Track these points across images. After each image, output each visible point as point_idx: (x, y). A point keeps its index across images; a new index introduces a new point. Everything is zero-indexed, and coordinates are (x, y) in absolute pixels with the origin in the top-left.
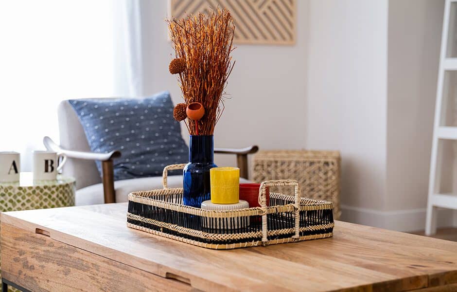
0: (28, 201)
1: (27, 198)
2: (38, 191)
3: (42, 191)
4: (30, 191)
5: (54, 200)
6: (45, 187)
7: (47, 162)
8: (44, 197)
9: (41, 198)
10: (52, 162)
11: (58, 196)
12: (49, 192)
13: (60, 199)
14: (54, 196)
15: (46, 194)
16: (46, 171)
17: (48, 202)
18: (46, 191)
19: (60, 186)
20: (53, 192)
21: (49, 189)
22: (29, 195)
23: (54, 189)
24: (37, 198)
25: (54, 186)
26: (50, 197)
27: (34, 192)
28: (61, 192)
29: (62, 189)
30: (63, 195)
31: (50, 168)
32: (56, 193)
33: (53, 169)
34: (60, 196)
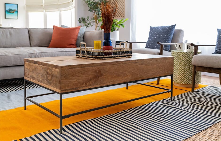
1: (175, 55)
2: (177, 53)
3: (178, 53)
5: (181, 56)
6: (179, 52)
7: (188, 46)
8: (178, 55)
9: (177, 55)
12: (180, 54)
13: (183, 56)
14: (181, 55)
15: (179, 54)
18: (179, 53)
19: (183, 53)
20: (181, 54)
21: (180, 53)
23: (181, 53)
25: (181, 52)
26: (180, 55)
28: (184, 54)
29: (184, 53)
30: (185, 55)
31: (188, 48)
32: (182, 55)
33: (189, 48)
34: (183, 55)
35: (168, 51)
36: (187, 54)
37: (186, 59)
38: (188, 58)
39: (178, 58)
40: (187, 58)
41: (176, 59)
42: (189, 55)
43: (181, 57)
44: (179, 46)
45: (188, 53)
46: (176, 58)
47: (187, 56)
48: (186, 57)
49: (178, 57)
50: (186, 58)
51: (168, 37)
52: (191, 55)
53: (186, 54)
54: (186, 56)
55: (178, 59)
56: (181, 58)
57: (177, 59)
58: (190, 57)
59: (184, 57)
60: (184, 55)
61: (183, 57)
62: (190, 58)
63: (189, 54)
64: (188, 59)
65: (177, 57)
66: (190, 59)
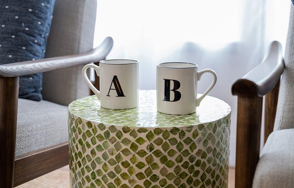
0: (99, 147)
1: (98, 143)
2: (113, 135)
3: (119, 135)
4: (102, 133)
5: (142, 153)
7: (167, 82)
8: (124, 147)
9: (117, 147)
10: (177, 84)
11: (151, 148)
12: (133, 140)
13: (157, 153)
14: (143, 147)
15: (126, 141)
16: (167, 98)
17: (131, 156)
18: (126, 136)
20: (140, 140)
22: (100, 137)
23: (143, 135)
24: (112, 146)
26: (134, 147)
27: (107, 134)
28: (159, 142)
29: (161, 136)
30: (165, 147)
31: (172, 95)
32: (147, 143)
33: (178, 97)
34: (157, 147)
35: (38, 100)
36: (177, 137)
37: (171, 170)
38: (186, 159)
39: (125, 164)
40: (179, 160)
41: (111, 168)
42: (188, 141)
43: (143, 160)
44: (115, 80)
45: (182, 134)
46: (112, 162)
47: (180, 147)
48: (173, 159)
49: (125, 158)
50: (170, 165)
51: (31, 24)
52: (200, 141)
53: (172, 136)
54: (172, 153)
55: (125, 170)
56: (140, 165)
57: (118, 170)
58: (194, 153)
59: (164, 160)
60: (160, 148)
61: (157, 160)
62: (192, 159)
63: (189, 135)
64: (183, 170)
65: (118, 157)
66: (192, 167)
